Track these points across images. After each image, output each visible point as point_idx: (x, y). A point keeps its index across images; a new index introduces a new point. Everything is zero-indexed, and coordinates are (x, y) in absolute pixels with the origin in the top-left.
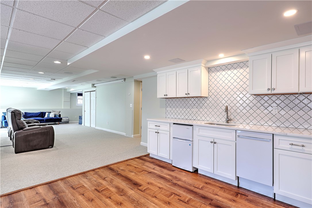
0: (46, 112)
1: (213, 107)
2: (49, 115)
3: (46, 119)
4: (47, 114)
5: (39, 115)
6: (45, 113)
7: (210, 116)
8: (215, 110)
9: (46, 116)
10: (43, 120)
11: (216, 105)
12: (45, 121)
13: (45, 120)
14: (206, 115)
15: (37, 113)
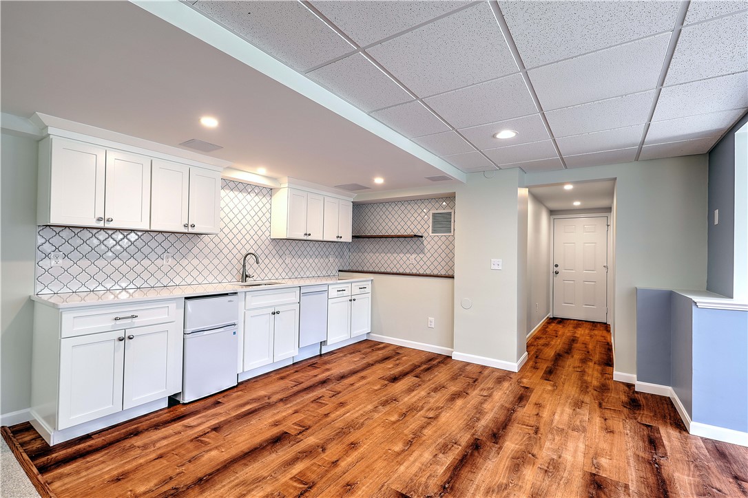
1: (211, 256)
7: (205, 273)
8: (216, 262)
11: (216, 251)
14: (195, 273)
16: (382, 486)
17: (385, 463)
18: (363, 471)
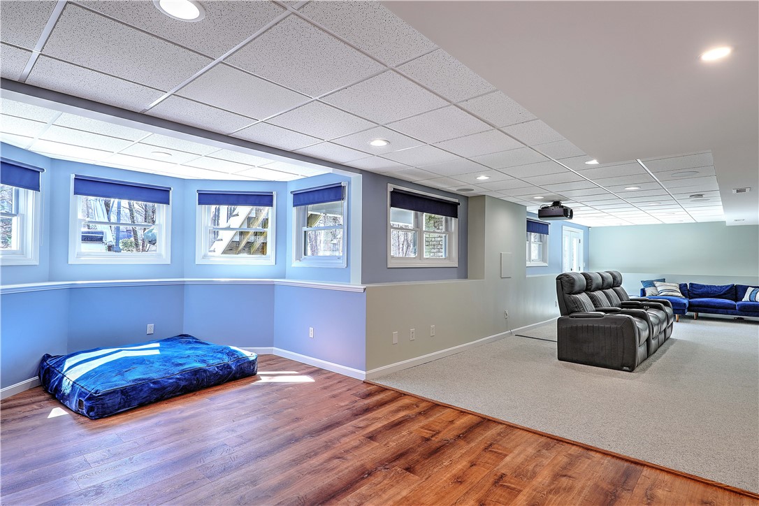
0: (748, 286)
2: (753, 294)
3: (742, 307)
4: (750, 290)
5: (724, 294)
6: (745, 288)
9: (746, 298)
10: (733, 307)
12: (740, 310)
13: (737, 308)
15: (721, 287)
16: (427, 478)
17: (423, 500)
18: (447, 493)
